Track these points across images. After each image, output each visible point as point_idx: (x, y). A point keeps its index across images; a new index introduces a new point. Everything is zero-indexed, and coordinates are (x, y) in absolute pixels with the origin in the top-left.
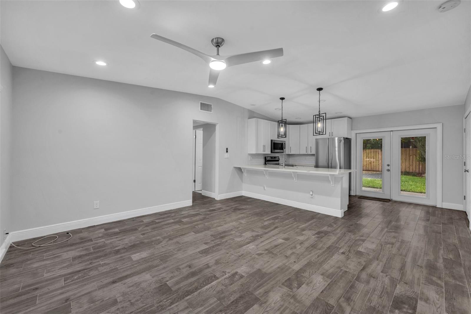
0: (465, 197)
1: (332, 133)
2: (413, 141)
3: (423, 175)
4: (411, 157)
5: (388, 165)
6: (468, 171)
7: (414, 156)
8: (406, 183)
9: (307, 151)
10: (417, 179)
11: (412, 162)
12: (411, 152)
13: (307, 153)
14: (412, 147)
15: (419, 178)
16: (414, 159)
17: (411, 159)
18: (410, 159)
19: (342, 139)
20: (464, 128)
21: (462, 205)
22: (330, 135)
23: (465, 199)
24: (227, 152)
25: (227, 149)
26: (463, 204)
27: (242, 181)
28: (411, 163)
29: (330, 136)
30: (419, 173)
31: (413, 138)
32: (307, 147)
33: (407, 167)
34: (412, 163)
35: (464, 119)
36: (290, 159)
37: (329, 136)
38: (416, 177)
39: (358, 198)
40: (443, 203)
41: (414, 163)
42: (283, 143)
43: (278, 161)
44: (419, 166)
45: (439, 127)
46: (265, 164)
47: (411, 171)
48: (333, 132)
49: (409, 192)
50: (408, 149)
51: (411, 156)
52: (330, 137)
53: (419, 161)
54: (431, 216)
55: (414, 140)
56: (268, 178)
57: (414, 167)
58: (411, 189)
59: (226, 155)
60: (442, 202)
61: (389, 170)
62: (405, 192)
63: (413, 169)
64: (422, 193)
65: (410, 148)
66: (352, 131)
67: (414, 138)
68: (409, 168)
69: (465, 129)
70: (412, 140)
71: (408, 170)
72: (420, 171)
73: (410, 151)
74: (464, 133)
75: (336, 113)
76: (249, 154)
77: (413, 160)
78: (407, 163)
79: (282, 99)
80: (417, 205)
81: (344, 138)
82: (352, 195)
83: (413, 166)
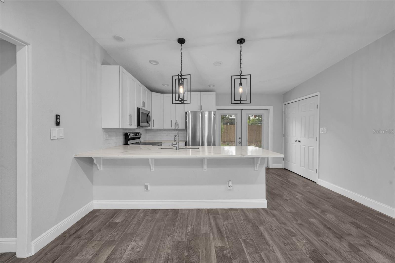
13: (172, 128)
21: (282, 164)
23: (284, 160)
24: (58, 124)
25: (57, 117)
27: (92, 180)
32: (172, 121)
36: (147, 134)
40: (273, 165)
43: (139, 138)
46: (126, 143)
48: (202, 105)
59: (56, 132)
69: (284, 112)
76: (103, 129)
79: (181, 41)
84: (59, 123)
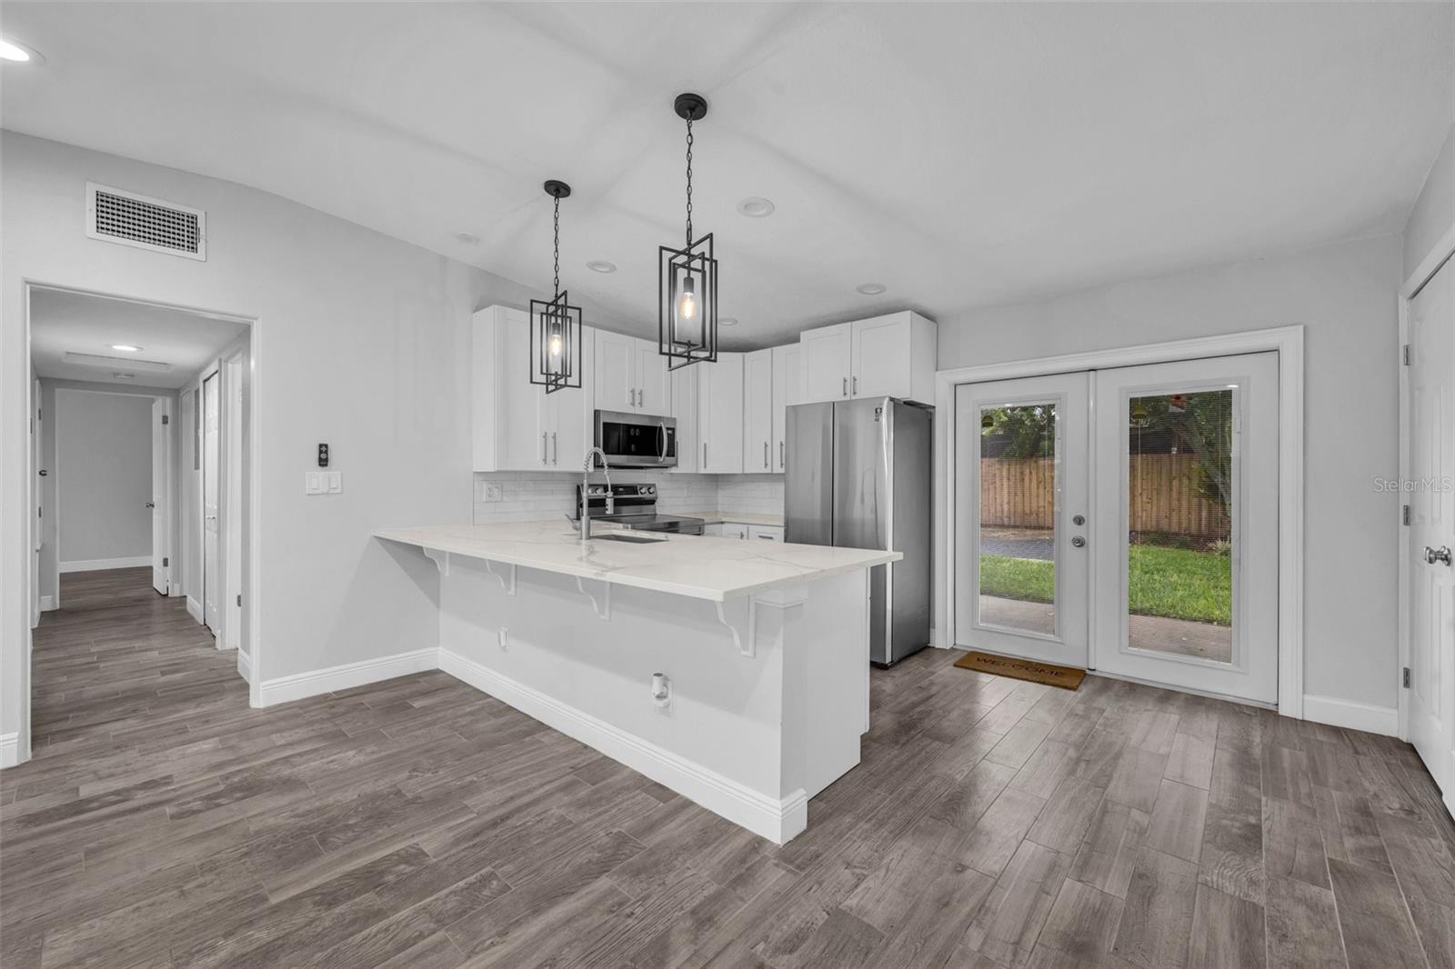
0: (1407, 672)
1: (855, 380)
2: (1180, 410)
3: (1210, 545)
4: (1175, 483)
5: (1079, 521)
6: (1447, 559)
7: (1185, 481)
8: (1156, 577)
9: (769, 462)
10: (1193, 558)
11: (1179, 500)
12: (1174, 467)
13: (768, 470)
14: (1179, 451)
15: (1198, 554)
16: (1185, 490)
17: (1174, 489)
18: (1171, 490)
19: (886, 404)
20: (1403, 342)
21: (1395, 712)
22: (848, 391)
23: (1407, 684)
24: (323, 462)
25: (323, 449)
26: (1397, 707)
28: (1175, 503)
29: (845, 394)
30: (1199, 536)
31: (1178, 397)
32: (769, 444)
33: (1163, 514)
34: (1177, 503)
35: (1403, 303)
37: (842, 393)
38: (1190, 553)
39: (955, 665)
40: (1307, 697)
41: (1184, 503)
42: (661, 428)
43: (652, 502)
44: (1200, 511)
45: (1290, 341)
47: (1175, 528)
48: (857, 377)
49: (1167, 620)
50: (1165, 456)
51: (1174, 478)
52: (847, 398)
53: (1200, 496)
54: (1266, 794)
55: (1182, 408)
56: (512, 592)
57: (1186, 513)
58: (1173, 606)
59: (319, 480)
60: (1304, 693)
61: (1080, 543)
62: (1153, 618)
63: (1180, 523)
64: (1210, 621)
65: (1170, 452)
66: (938, 373)
67: (1183, 398)
68: (1169, 518)
69: (1407, 349)
70: (1173, 409)
71: (1164, 526)
72: (1203, 528)
73: (1171, 461)
74: (1403, 369)
75: (860, 290)
77: (1180, 493)
78: (1163, 502)
79: (558, 189)
80: (1197, 702)
81: (892, 399)
82: (937, 647)
83: (1180, 511)
84: (326, 460)
